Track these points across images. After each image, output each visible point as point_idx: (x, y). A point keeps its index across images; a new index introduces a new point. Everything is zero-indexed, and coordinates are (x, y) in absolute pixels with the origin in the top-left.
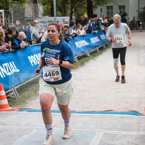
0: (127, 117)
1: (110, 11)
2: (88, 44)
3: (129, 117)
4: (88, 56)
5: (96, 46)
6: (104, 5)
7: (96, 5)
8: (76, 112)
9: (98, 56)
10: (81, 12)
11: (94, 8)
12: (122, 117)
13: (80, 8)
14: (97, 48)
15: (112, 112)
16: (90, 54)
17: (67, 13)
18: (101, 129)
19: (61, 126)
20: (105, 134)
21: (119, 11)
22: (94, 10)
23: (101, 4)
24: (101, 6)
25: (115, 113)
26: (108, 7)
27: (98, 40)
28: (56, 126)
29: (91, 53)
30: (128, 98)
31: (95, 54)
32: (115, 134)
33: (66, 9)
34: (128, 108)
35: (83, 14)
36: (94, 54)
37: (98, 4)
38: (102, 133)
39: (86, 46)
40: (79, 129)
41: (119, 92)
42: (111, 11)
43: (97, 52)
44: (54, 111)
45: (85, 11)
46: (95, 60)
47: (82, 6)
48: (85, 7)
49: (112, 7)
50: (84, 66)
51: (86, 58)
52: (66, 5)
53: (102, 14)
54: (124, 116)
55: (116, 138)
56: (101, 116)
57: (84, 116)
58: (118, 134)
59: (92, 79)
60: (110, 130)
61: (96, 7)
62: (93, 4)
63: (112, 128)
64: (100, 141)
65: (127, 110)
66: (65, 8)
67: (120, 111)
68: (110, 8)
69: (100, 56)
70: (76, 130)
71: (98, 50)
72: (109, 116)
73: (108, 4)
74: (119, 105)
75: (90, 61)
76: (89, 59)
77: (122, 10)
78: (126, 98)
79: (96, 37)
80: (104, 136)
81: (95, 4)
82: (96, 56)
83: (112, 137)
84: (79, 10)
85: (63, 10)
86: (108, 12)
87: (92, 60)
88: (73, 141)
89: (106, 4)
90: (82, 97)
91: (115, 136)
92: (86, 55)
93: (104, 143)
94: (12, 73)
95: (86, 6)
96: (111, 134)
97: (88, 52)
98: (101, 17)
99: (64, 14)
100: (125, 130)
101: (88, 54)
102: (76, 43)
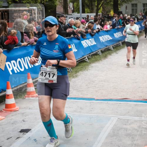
0: (141, 105)
1: (134, 8)
2: (112, 39)
3: (143, 104)
4: (112, 49)
5: (119, 41)
6: (129, 3)
7: (122, 3)
8: (95, 99)
9: (120, 49)
10: (109, 9)
11: (120, 6)
12: (136, 105)
13: (107, 5)
14: (120, 42)
15: (128, 100)
16: (113, 48)
17: (94, 10)
18: (116, 115)
19: (80, 112)
20: (119, 119)
21: (143, 8)
22: (120, 7)
23: (127, 2)
24: (126, 4)
25: (131, 101)
26: (133, 5)
27: (122, 35)
28: (76, 111)
29: (115, 47)
30: (143, 88)
31: (119, 48)
32: (128, 120)
33: (93, 7)
34: (143, 96)
35: (110, 11)
36: (117, 48)
37: (123, 1)
38: (117, 118)
39: (109, 40)
40: (97, 114)
41: (136, 82)
42: (136, 8)
43: (120, 46)
44: (75, 98)
45: (112, 8)
46: (117, 53)
47: (108, 4)
48: (111, 5)
49: (136, 5)
50: (107, 58)
51: (109, 52)
52: (93, 3)
53: (127, 11)
54: (138, 104)
55: (129, 123)
56: (117, 103)
57: (101, 103)
58: (131, 120)
59: (113, 70)
60: (124, 116)
61: (121, 4)
62: (119, 2)
63: (126, 114)
64: (114, 125)
65: (142, 98)
66: (92, 5)
67: (135, 99)
68: (134, 5)
69: (122, 49)
70: (94, 115)
71: (121, 44)
72: (125, 103)
73: (133, 2)
74: (135, 94)
75: (112, 54)
76: (112, 53)
77: (145, 8)
78: (141, 88)
79: (120, 32)
80: (118, 121)
81: (120, 1)
82: (118, 50)
83: (125, 122)
84: (107, 8)
85: (91, 7)
86: (133, 10)
87: (115, 53)
88: (90, 125)
89: (131, 2)
90: (102, 86)
91: (128, 121)
92: (110, 48)
93: (117, 127)
94: (40, 64)
95: (113, 3)
96: (124, 119)
97: (111, 46)
98: (126, 14)
99: (91, 10)
100: (138, 116)
101: (112, 47)
102: (100, 38)
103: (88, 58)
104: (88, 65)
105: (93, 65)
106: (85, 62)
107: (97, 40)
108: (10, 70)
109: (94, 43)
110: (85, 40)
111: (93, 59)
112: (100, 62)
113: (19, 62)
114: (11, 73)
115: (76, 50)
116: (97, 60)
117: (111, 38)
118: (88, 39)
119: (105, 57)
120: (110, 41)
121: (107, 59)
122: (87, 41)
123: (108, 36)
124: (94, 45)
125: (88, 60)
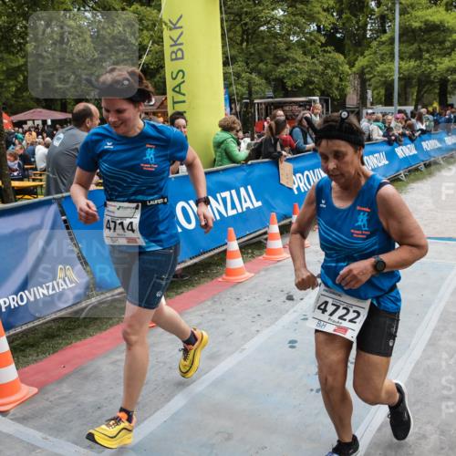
7: (453, 90)
11: (450, 95)
16: (444, 161)
22: (449, 97)
33: (408, 95)
35: (432, 104)
45: (436, 99)
47: (431, 92)
48: (435, 93)
51: (437, 166)
52: (409, 90)
61: (452, 93)
62: (449, 89)
81: (451, 88)
85: (404, 97)
92: (437, 161)
99: (404, 102)
101: (440, 159)
102: (423, 143)
103: (405, 176)
104: (406, 186)
105: (414, 185)
106: (401, 180)
107: (419, 148)
108: (295, 187)
109: (415, 152)
110: (401, 147)
111: (412, 177)
112: (424, 181)
113: (307, 176)
114: (296, 193)
115: (387, 162)
116: (417, 179)
117: (439, 145)
118: (406, 144)
119: (431, 174)
120: (439, 149)
121: (434, 178)
122: (404, 148)
123: (436, 142)
124: (414, 155)
125: (404, 178)
